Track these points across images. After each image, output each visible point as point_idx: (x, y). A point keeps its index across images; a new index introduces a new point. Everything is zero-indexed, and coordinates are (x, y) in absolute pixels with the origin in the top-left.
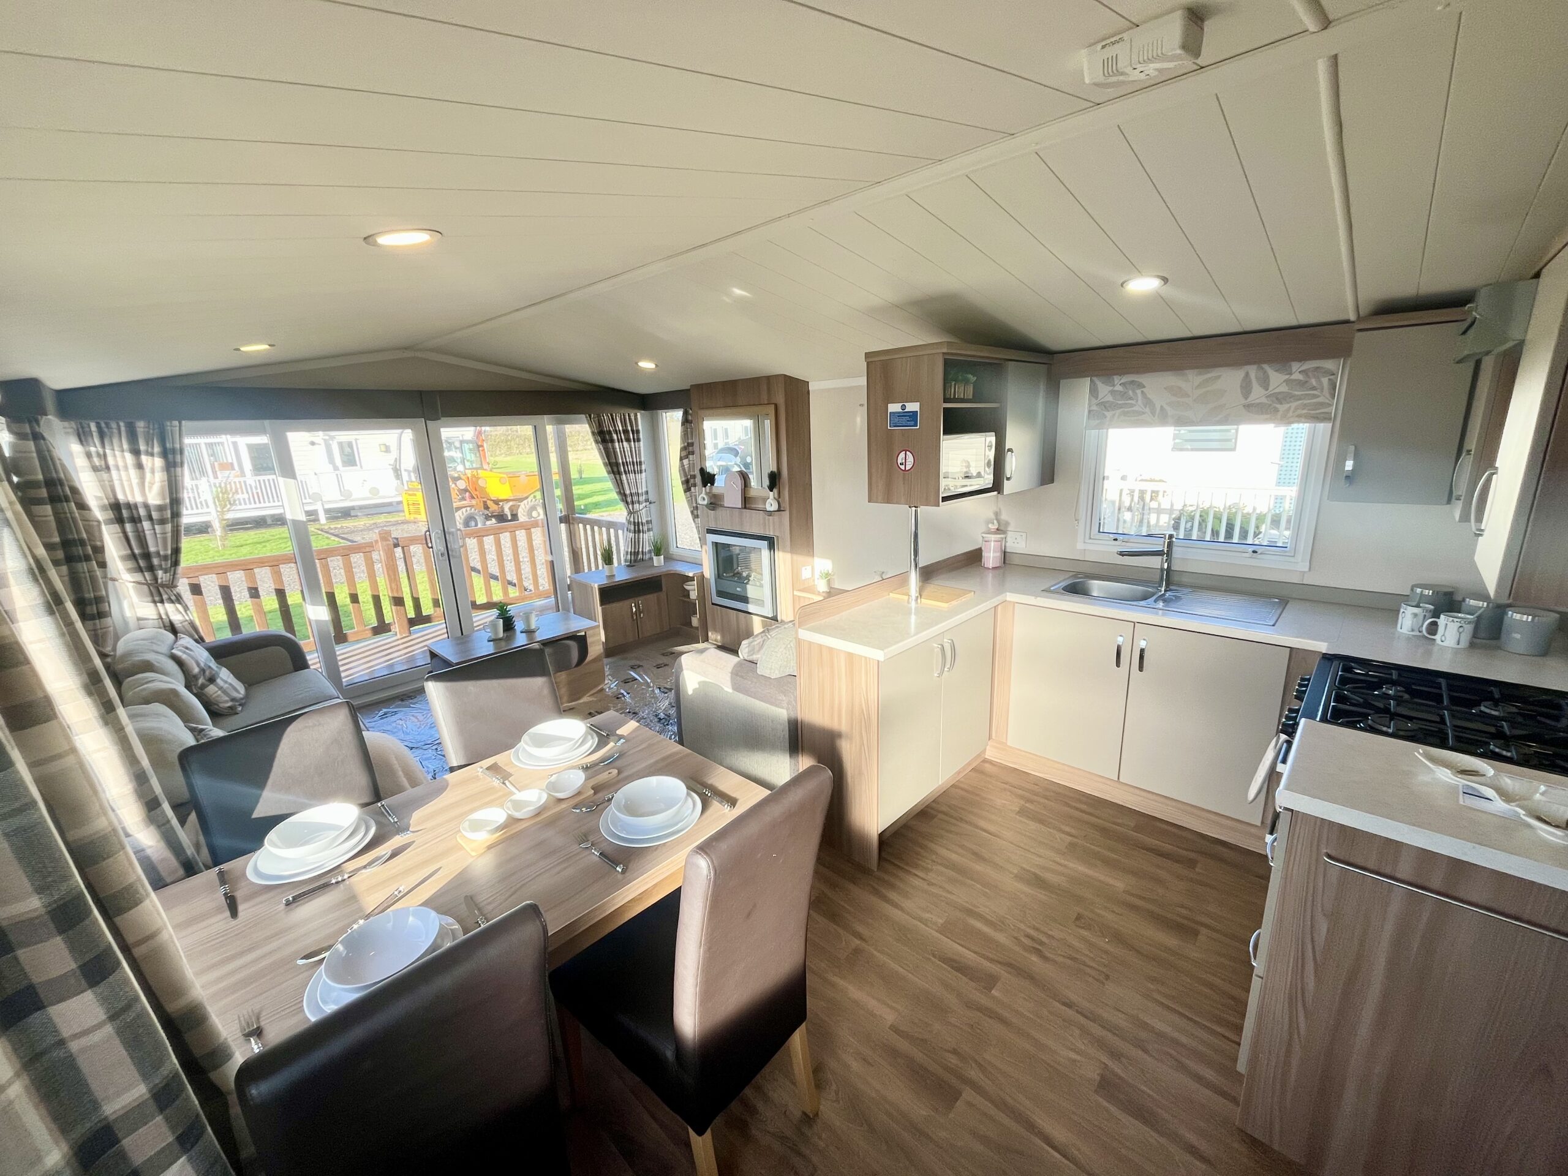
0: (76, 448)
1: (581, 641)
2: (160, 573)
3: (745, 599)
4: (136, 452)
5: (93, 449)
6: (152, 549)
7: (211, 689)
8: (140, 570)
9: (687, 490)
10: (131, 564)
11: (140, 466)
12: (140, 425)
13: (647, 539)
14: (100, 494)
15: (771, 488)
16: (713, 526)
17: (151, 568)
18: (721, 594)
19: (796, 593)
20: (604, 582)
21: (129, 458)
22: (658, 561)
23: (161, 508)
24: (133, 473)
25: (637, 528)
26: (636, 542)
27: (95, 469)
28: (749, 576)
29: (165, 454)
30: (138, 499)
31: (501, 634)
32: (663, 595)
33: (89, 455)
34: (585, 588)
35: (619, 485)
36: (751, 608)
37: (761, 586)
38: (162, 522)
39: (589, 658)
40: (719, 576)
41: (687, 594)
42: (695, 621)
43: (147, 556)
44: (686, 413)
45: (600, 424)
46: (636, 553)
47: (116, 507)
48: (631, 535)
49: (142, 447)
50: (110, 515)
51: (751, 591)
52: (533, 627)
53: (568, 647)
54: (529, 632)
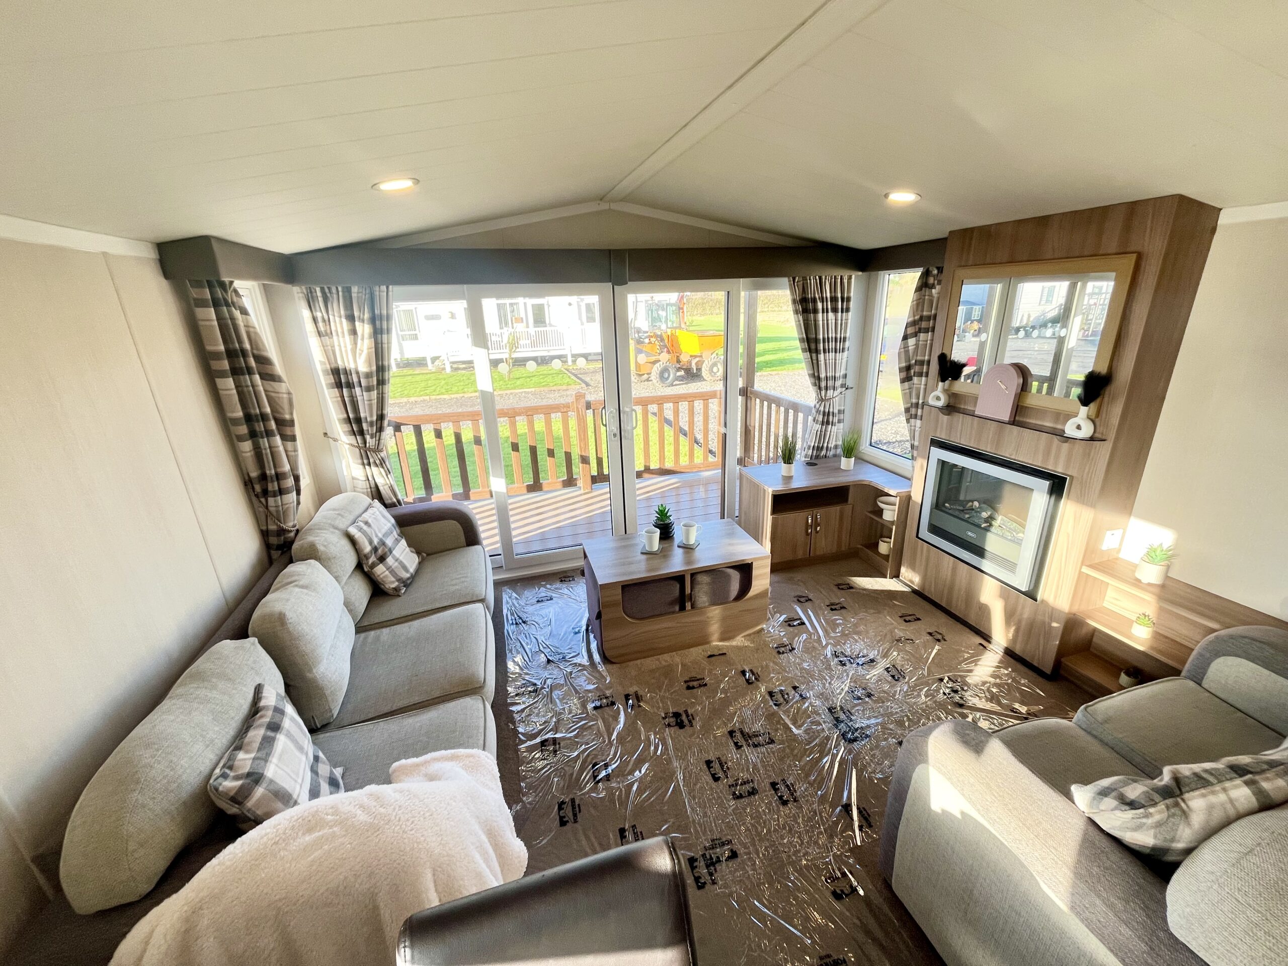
0: (306, 313)
1: (745, 569)
2: (368, 437)
3: (980, 552)
4: (351, 318)
5: (319, 315)
6: (362, 415)
7: (380, 570)
8: (353, 433)
9: (906, 379)
10: (347, 427)
11: (354, 332)
12: (355, 289)
13: (837, 435)
14: (324, 359)
15: (1085, 400)
16: (942, 436)
17: (362, 433)
18: (934, 529)
19: (1085, 570)
20: (780, 487)
21: (345, 323)
22: (846, 463)
23: (368, 376)
24: (348, 338)
25: (827, 419)
26: (822, 436)
27: (319, 334)
28: (990, 520)
29: (373, 320)
30: (351, 365)
31: (656, 546)
32: (848, 508)
33: (315, 320)
34: (756, 490)
35: (815, 365)
36: (986, 565)
37: (1018, 542)
38: (369, 389)
39: (753, 592)
40: (938, 506)
41: (880, 512)
42: (884, 548)
43: (358, 420)
44: (926, 274)
45: (804, 290)
46: (820, 449)
47: (336, 372)
48: (818, 427)
49: (356, 314)
50: (331, 379)
51: (992, 543)
52: (692, 541)
53: (728, 577)
54: (687, 548)
